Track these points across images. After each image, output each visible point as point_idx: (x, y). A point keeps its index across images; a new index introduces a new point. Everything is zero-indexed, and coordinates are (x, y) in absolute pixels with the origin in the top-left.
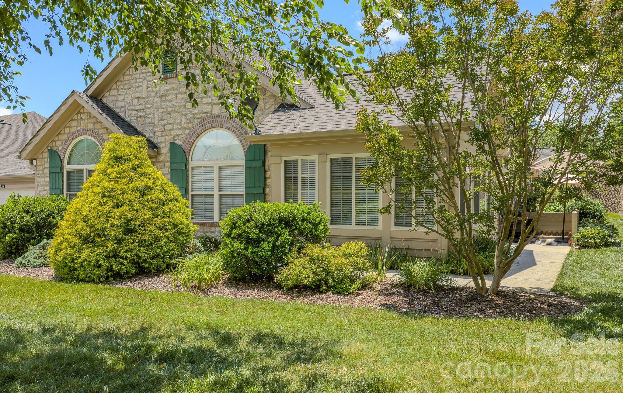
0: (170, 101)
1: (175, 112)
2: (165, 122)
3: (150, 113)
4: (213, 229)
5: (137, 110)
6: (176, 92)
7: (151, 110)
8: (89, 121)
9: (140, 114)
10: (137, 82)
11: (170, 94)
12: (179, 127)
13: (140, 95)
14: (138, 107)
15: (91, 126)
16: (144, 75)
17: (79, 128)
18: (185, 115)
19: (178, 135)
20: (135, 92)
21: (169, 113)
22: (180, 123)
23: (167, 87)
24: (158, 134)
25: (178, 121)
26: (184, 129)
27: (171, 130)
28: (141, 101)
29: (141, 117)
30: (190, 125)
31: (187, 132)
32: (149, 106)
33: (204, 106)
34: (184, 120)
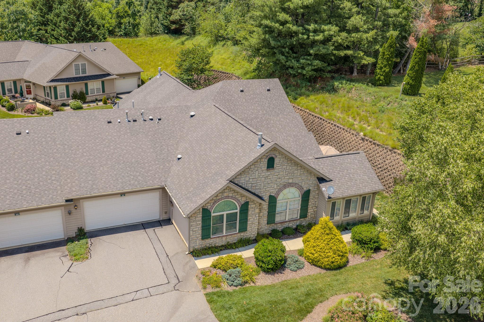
0: (270, 179)
1: (272, 183)
2: (267, 187)
3: (259, 184)
4: (285, 224)
5: (252, 184)
6: (272, 175)
7: (260, 183)
8: (230, 193)
9: (253, 185)
10: (252, 172)
11: (270, 176)
12: (273, 188)
13: (254, 177)
14: (253, 182)
15: (231, 195)
16: (257, 169)
17: (223, 196)
18: (277, 184)
19: (272, 192)
20: (251, 176)
21: (269, 183)
22: (274, 187)
23: (269, 173)
24: (263, 192)
25: (273, 186)
26: (276, 189)
27: (269, 190)
28: (255, 180)
29: (254, 186)
30: (279, 188)
31: (277, 190)
32: (259, 181)
33: (285, 180)
34: (276, 186)
